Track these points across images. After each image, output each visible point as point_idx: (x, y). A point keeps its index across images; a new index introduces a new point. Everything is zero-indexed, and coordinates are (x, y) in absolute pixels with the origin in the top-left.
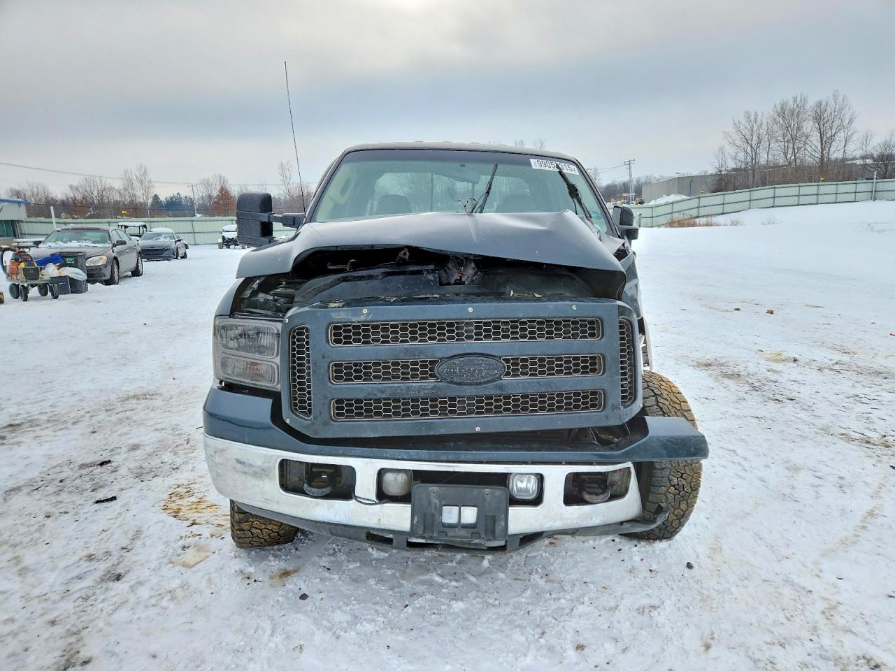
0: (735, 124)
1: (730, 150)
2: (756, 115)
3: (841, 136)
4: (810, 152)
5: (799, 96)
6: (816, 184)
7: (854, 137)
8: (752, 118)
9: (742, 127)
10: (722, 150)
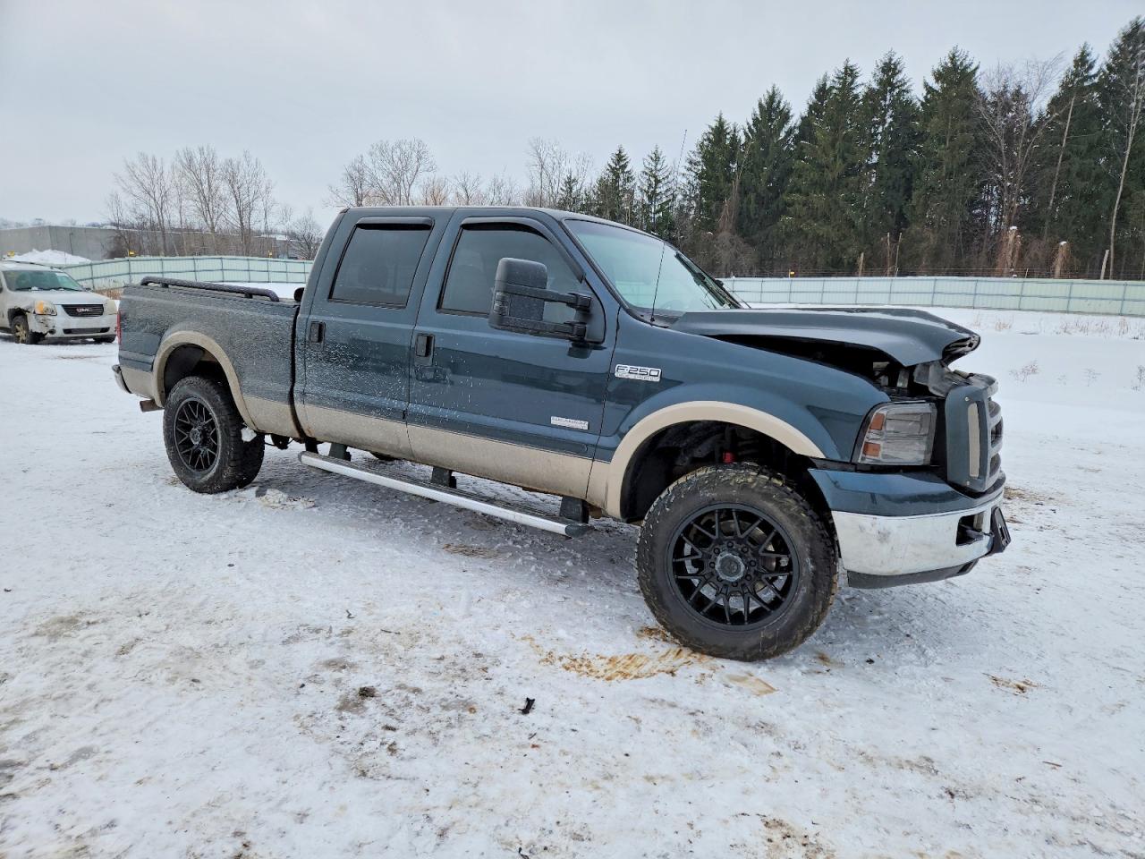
0: (128, 167)
1: (127, 200)
2: (154, 160)
3: (259, 204)
4: (228, 218)
5: (205, 148)
6: (246, 258)
7: (274, 209)
8: (150, 162)
9: (137, 172)
10: (116, 198)
